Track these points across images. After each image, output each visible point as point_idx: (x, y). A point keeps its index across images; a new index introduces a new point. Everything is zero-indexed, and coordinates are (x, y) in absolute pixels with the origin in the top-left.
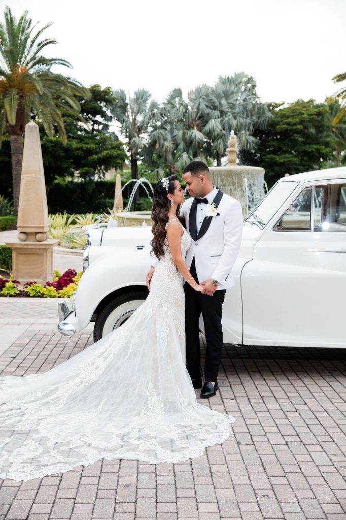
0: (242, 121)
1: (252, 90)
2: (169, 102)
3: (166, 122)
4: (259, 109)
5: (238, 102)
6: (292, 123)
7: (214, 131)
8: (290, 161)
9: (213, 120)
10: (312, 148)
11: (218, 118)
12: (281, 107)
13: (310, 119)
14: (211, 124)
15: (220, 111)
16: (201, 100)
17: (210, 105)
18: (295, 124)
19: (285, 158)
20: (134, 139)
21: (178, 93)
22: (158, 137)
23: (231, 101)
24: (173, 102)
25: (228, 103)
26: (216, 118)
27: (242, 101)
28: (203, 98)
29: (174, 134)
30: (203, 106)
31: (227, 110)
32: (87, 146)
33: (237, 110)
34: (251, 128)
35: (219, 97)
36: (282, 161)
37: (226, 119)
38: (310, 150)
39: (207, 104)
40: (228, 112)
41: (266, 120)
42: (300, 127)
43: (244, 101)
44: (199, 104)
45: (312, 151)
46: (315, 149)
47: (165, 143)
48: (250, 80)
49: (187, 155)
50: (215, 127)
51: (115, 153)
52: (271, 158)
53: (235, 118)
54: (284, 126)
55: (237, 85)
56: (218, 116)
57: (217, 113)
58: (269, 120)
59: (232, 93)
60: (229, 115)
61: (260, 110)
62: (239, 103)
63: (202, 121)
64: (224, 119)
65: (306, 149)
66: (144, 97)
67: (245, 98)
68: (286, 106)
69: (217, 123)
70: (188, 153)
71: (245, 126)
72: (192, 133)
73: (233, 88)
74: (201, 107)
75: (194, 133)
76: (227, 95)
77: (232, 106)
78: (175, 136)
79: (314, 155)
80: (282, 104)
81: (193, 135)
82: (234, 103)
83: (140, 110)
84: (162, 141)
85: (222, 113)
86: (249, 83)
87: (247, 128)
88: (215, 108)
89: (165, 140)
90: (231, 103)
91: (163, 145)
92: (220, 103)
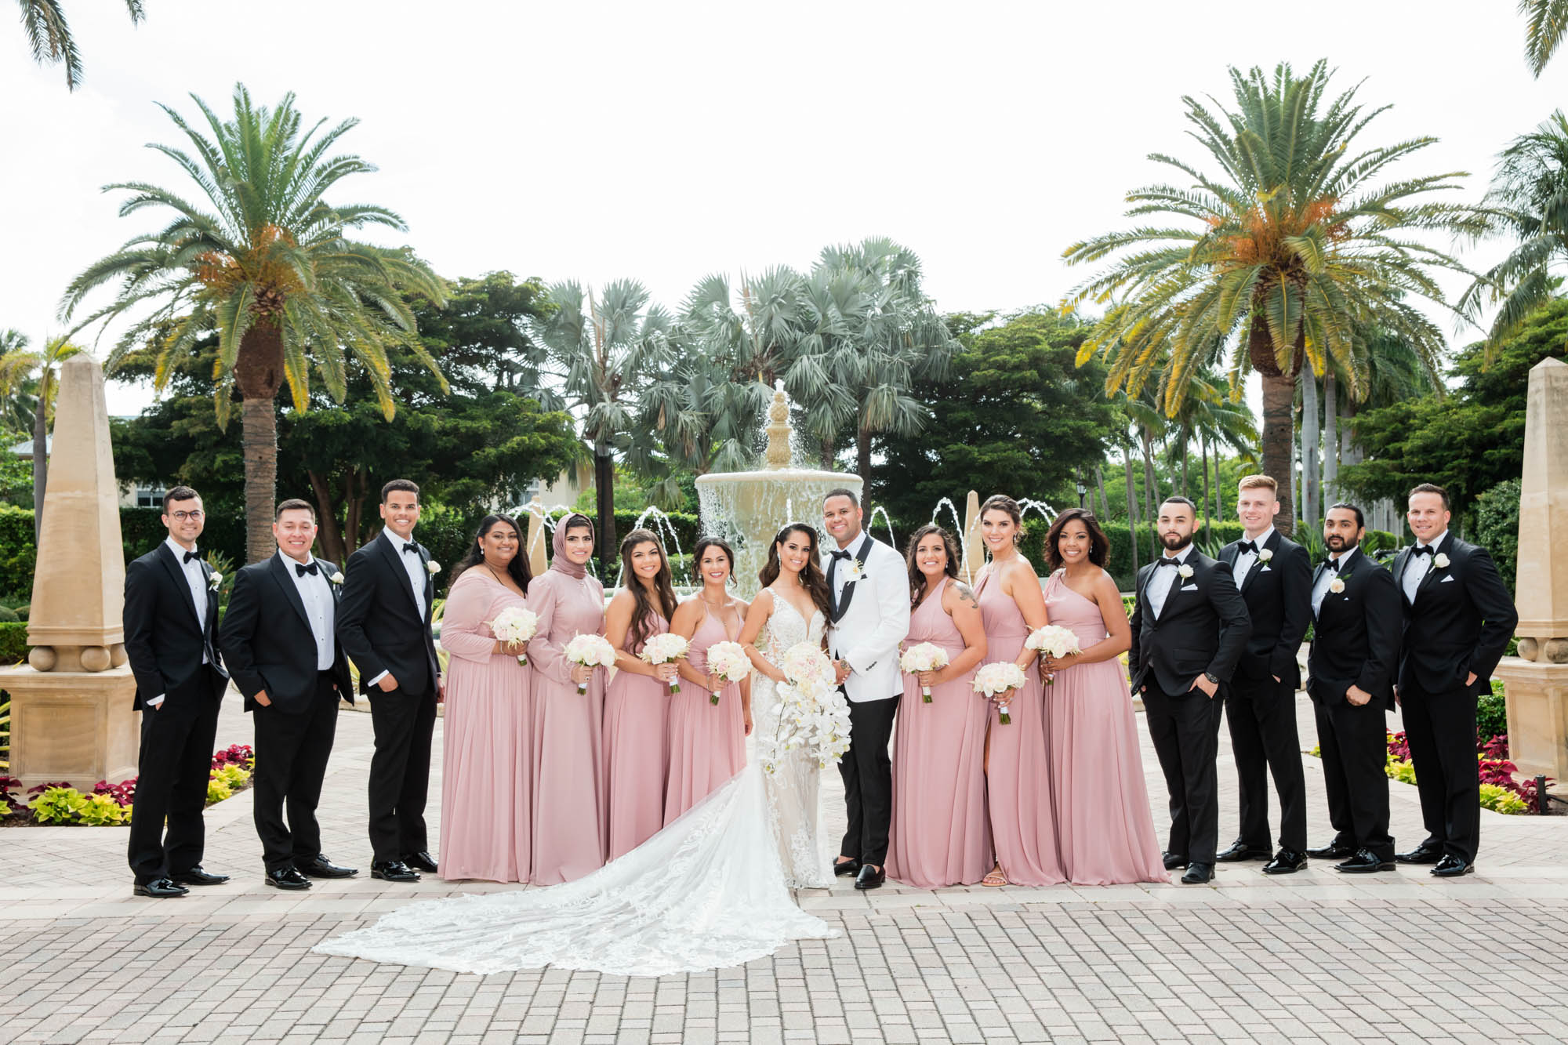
0: (880, 357)
1: (908, 285)
2: (694, 314)
3: (683, 363)
4: (927, 329)
5: (870, 313)
6: (1009, 366)
7: (808, 384)
8: (1007, 459)
9: (805, 357)
10: (1064, 426)
11: (820, 352)
12: (987, 326)
13: (1057, 354)
14: (799, 367)
15: (823, 335)
16: (774, 308)
17: (798, 320)
18: (1018, 367)
19: (994, 451)
20: (600, 405)
21: (716, 290)
22: (662, 400)
23: (853, 310)
24: (704, 312)
25: (844, 315)
26: (813, 353)
27: (878, 311)
28: (780, 304)
29: (706, 393)
30: (779, 324)
31: (840, 332)
32: (469, 423)
33: (868, 332)
34: (906, 375)
35: (822, 300)
36: (987, 458)
37: (839, 354)
38: (1058, 432)
39: (790, 316)
40: (844, 336)
41: (945, 356)
42: (1031, 374)
43: (884, 309)
44: (771, 319)
45: (1065, 434)
46: (1072, 429)
47: (681, 415)
48: (904, 259)
49: (739, 446)
50: (810, 373)
51: (542, 441)
52: (960, 451)
53: (862, 352)
54: (992, 371)
55: (868, 272)
56: (819, 346)
57: (815, 339)
58: (952, 358)
59: (855, 291)
60: (847, 346)
61: (928, 333)
62: (873, 316)
63: (778, 359)
64: (833, 353)
65: (1049, 430)
66: (629, 302)
67: (888, 303)
68: (998, 322)
69: (815, 364)
70: (741, 440)
71: (890, 371)
72: (751, 390)
73: (855, 277)
74: (775, 325)
75: (756, 391)
76: (843, 297)
77: (856, 323)
78: (707, 398)
79: (1069, 444)
80: (988, 319)
81: (753, 395)
82: (860, 314)
83: (619, 332)
84: (672, 411)
85: (830, 341)
86: (900, 267)
87: (894, 378)
88: (810, 327)
89: (681, 407)
90: (852, 316)
91: (676, 420)
92: (824, 315)
